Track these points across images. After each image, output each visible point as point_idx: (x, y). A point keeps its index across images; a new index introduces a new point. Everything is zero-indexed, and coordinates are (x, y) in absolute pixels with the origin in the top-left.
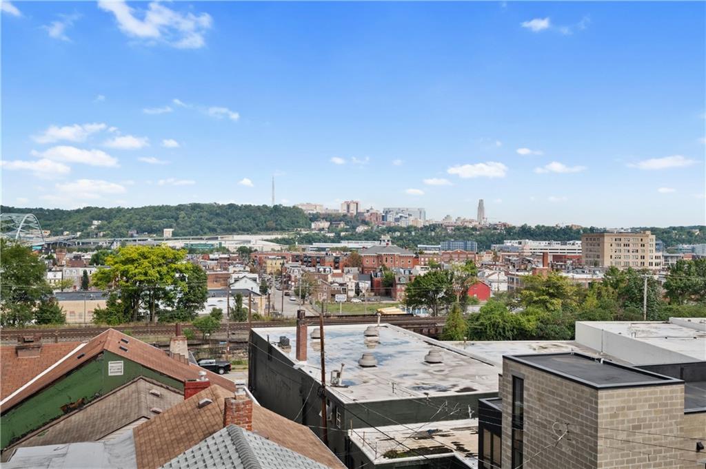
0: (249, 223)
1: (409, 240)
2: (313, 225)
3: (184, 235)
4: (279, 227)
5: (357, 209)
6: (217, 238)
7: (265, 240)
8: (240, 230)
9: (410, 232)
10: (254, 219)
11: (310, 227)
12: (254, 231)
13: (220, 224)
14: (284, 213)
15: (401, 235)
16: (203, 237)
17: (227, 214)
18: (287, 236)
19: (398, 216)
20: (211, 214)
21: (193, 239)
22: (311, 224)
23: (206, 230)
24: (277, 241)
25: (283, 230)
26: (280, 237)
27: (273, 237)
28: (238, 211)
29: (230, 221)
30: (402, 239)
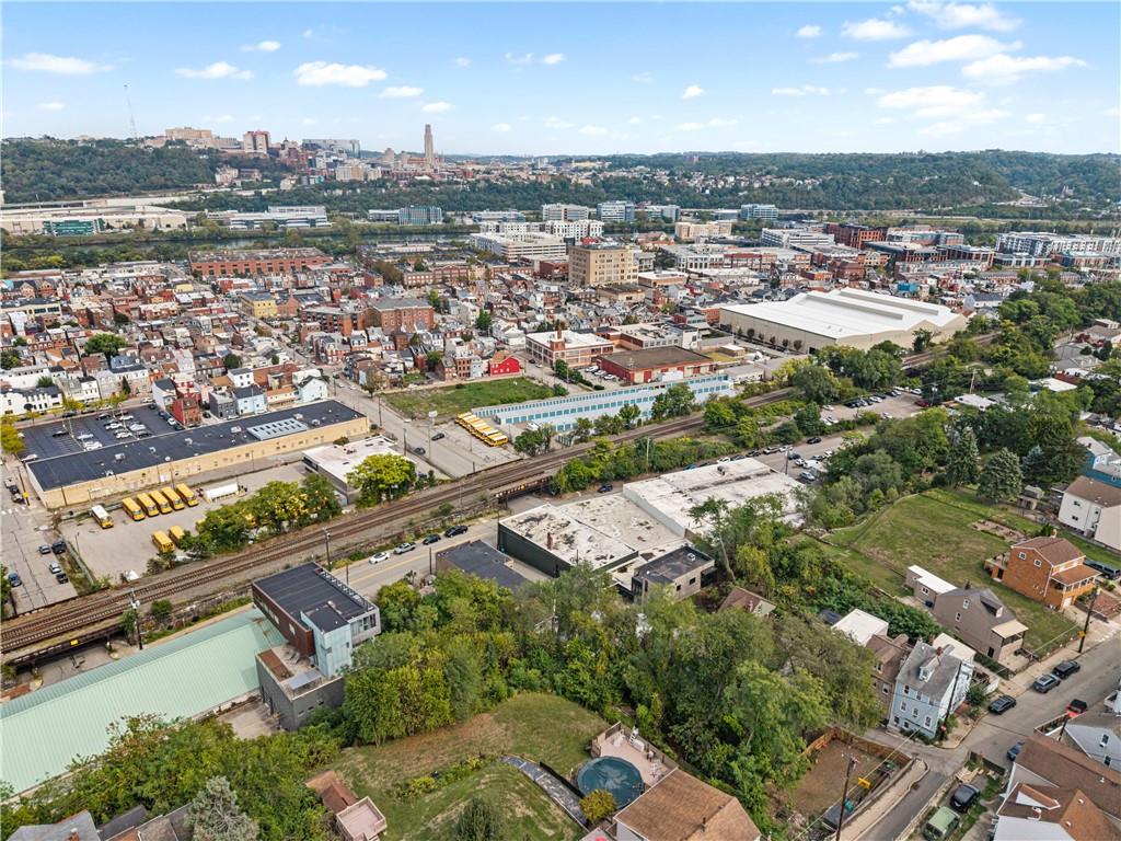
0: (122, 178)
1: (355, 201)
2: (218, 178)
3: (25, 201)
4: (169, 183)
5: (267, 143)
6: (81, 205)
7: (156, 205)
8: (112, 188)
9: (354, 190)
10: (128, 170)
11: (215, 182)
12: (135, 190)
13: (78, 180)
14: (173, 161)
15: (344, 193)
16: (58, 203)
17: (83, 163)
18: (186, 198)
19: (331, 160)
20: (57, 164)
21: (42, 207)
22: (214, 178)
23: (59, 192)
24: (173, 205)
25: (177, 187)
26: (177, 199)
27: (168, 200)
28: (100, 158)
29: (91, 174)
30: (345, 200)
